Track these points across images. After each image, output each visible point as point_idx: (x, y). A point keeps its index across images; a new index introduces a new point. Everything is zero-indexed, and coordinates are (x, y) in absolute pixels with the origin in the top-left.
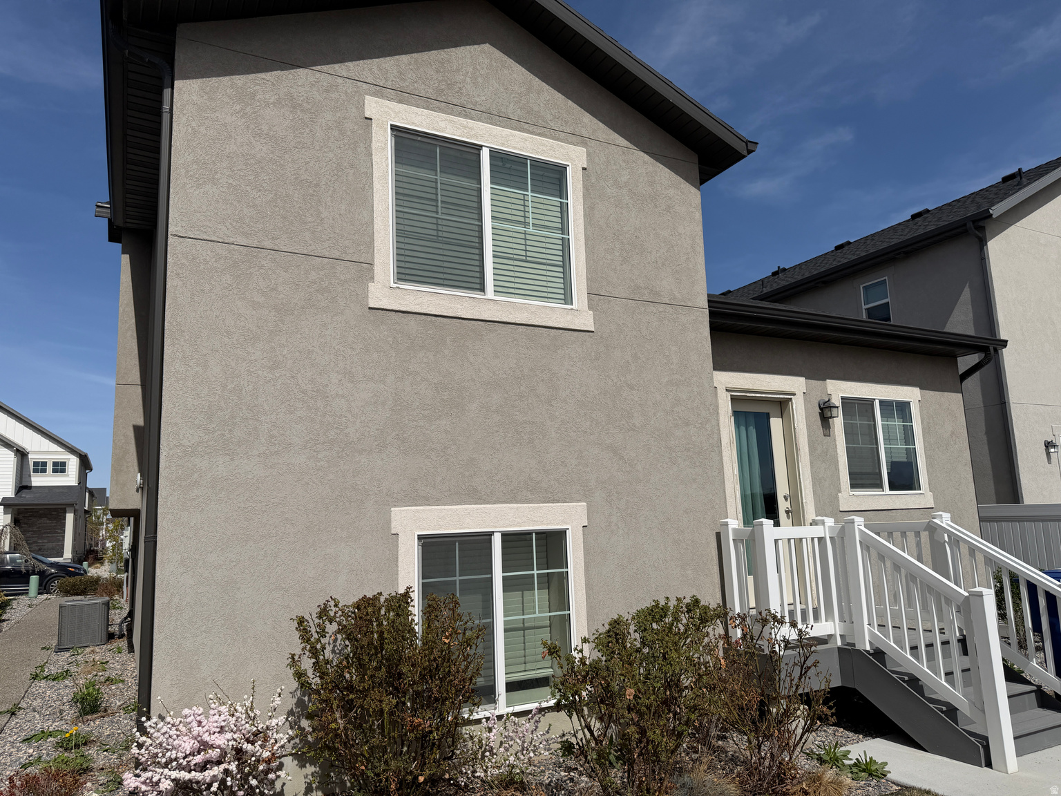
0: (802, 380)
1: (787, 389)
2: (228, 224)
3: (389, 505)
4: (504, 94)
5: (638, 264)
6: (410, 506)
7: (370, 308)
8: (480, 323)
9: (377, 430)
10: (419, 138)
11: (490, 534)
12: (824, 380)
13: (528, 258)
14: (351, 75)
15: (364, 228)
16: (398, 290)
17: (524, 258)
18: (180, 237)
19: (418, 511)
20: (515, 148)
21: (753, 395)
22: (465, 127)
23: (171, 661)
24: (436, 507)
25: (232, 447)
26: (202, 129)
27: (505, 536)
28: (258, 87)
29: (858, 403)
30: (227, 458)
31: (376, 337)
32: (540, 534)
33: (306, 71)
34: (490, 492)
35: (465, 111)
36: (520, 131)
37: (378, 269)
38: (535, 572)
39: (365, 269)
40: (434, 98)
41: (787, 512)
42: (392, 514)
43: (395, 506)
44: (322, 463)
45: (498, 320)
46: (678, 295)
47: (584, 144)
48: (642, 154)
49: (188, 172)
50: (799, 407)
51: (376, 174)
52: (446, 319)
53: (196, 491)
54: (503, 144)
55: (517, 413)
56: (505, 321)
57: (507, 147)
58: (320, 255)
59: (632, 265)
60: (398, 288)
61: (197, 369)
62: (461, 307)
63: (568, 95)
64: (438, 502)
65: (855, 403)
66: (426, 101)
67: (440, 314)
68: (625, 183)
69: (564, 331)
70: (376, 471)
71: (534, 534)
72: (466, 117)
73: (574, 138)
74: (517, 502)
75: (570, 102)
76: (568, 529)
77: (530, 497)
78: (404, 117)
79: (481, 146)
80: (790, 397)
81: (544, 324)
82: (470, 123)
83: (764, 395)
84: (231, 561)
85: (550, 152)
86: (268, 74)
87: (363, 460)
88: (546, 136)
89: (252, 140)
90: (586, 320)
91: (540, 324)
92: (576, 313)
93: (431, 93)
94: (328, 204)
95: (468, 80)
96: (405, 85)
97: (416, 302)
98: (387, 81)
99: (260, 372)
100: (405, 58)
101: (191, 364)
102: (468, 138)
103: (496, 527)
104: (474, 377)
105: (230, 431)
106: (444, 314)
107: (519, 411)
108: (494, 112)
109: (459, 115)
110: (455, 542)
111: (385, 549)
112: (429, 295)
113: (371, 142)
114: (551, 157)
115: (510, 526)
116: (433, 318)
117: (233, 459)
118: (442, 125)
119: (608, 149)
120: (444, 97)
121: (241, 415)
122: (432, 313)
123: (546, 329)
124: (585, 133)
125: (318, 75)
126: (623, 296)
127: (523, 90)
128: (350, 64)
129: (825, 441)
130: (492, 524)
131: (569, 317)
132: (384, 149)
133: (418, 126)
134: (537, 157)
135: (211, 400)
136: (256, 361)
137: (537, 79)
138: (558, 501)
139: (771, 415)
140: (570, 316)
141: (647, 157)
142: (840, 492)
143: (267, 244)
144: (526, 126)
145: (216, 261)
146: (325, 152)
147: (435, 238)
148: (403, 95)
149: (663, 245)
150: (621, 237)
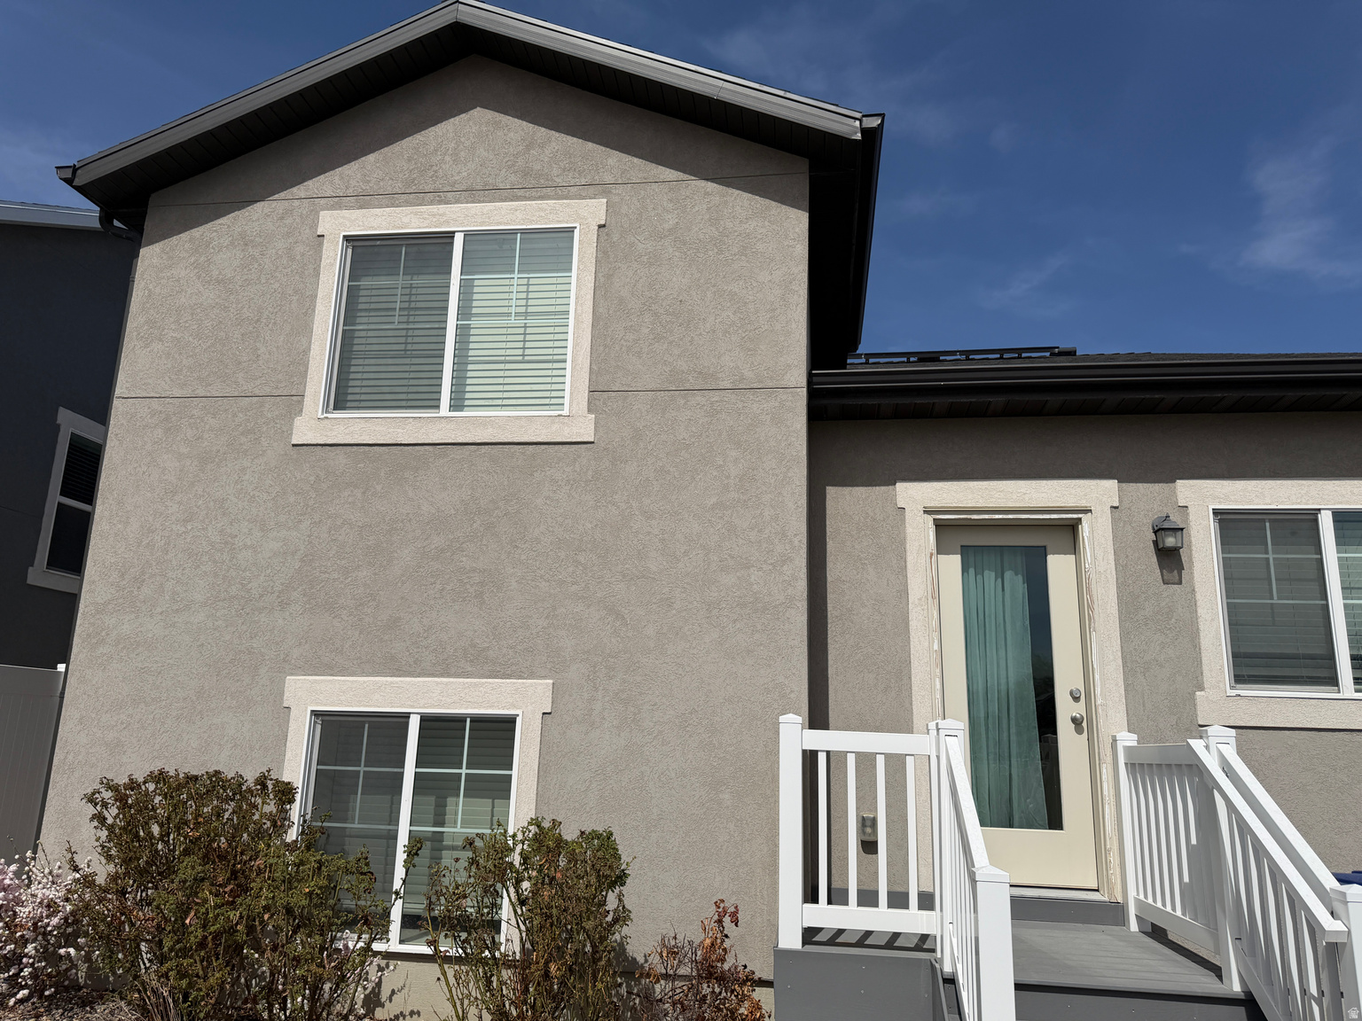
0: (1112, 485)
1: (1070, 502)
2: (167, 378)
3: (285, 672)
4: (495, 161)
5: (681, 340)
6: (309, 675)
7: (294, 445)
8: (427, 447)
9: (282, 584)
10: (378, 243)
11: (407, 716)
12: (1172, 479)
13: (526, 358)
14: (309, 194)
15: (301, 356)
16: (326, 421)
17: (521, 358)
18: (123, 398)
19: (315, 681)
20: (500, 224)
21: (986, 517)
22: (434, 215)
23: (58, 818)
24: (339, 678)
25: (138, 604)
26: (158, 290)
27: (426, 720)
28: (215, 234)
29: (1270, 520)
30: (133, 616)
31: (296, 478)
32: (478, 720)
33: (262, 203)
34: (414, 662)
35: (438, 196)
36: (512, 200)
37: (307, 401)
38: (464, 771)
39: (294, 401)
40: (403, 191)
41: (1077, 722)
42: (287, 682)
43: (292, 674)
44: (220, 622)
45: (450, 441)
46: (748, 374)
47: (605, 193)
48: (703, 183)
49: (139, 334)
50: (1096, 534)
51: (320, 295)
52: (384, 448)
53: (101, 649)
54: (482, 223)
55: (464, 559)
56: (460, 441)
57: (488, 225)
58: (250, 394)
59: (671, 343)
60: (327, 418)
61: (120, 526)
62: (402, 431)
63: (585, 137)
64: (343, 672)
65: (1264, 521)
66: (391, 199)
67: (374, 442)
68: (669, 230)
69: (546, 446)
70: (276, 632)
71: (468, 720)
72: (440, 202)
73: (591, 190)
74: (449, 676)
75: (590, 144)
76: (518, 715)
77: (470, 669)
78: (361, 223)
79: (454, 232)
80: (1075, 516)
81: (516, 440)
82: (442, 208)
83: (1011, 516)
84: (122, 723)
85: (551, 217)
86: (225, 218)
87: (263, 620)
88: (549, 198)
89: (201, 289)
90: (584, 429)
91: (510, 441)
92: (566, 420)
93: (399, 187)
94: (267, 338)
95: (447, 158)
96: (368, 187)
97: (347, 431)
98: (347, 188)
99: (174, 526)
100: (371, 157)
101: (115, 522)
102: (436, 227)
103: (412, 707)
104: (411, 516)
105: (139, 588)
106: (379, 442)
107: (466, 556)
108: (478, 188)
109: (431, 203)
110: (364, 722)
111: (274, 725)
112: (363, 421)
113: (321, 261)
114: (552, 222)
115: (434, 707)
116: (367, 448)
117: (137, 617)
118: (406, 220)
119: (645, 190)
120: (414, 187)
121: (150, 571)
122: (365, 442)
123: (520, 447)
124: (608, 178)
125: (274, 205)
126: (649, 387)
127: (521, 148)
128: (310, 183)
129: (1165, 594)
130: (409, 703)
131: (555, 427)
132: (332, 265)
133: (376, 229)
134: (528, 227)
135: (126, 556)
136: (172, 514)
137: (543, 129)
138: (509, 677)
139: (1048, 550)
140: (556, 425)
141: (711, 186)
142: (1202, 689)
143: (201, 392)
144: (521, 193)
145: (150, 418)
146: (271, 284)
147: (403, 352)
148: (364, 199)
149: (729, 304)
150: (654, 307)
